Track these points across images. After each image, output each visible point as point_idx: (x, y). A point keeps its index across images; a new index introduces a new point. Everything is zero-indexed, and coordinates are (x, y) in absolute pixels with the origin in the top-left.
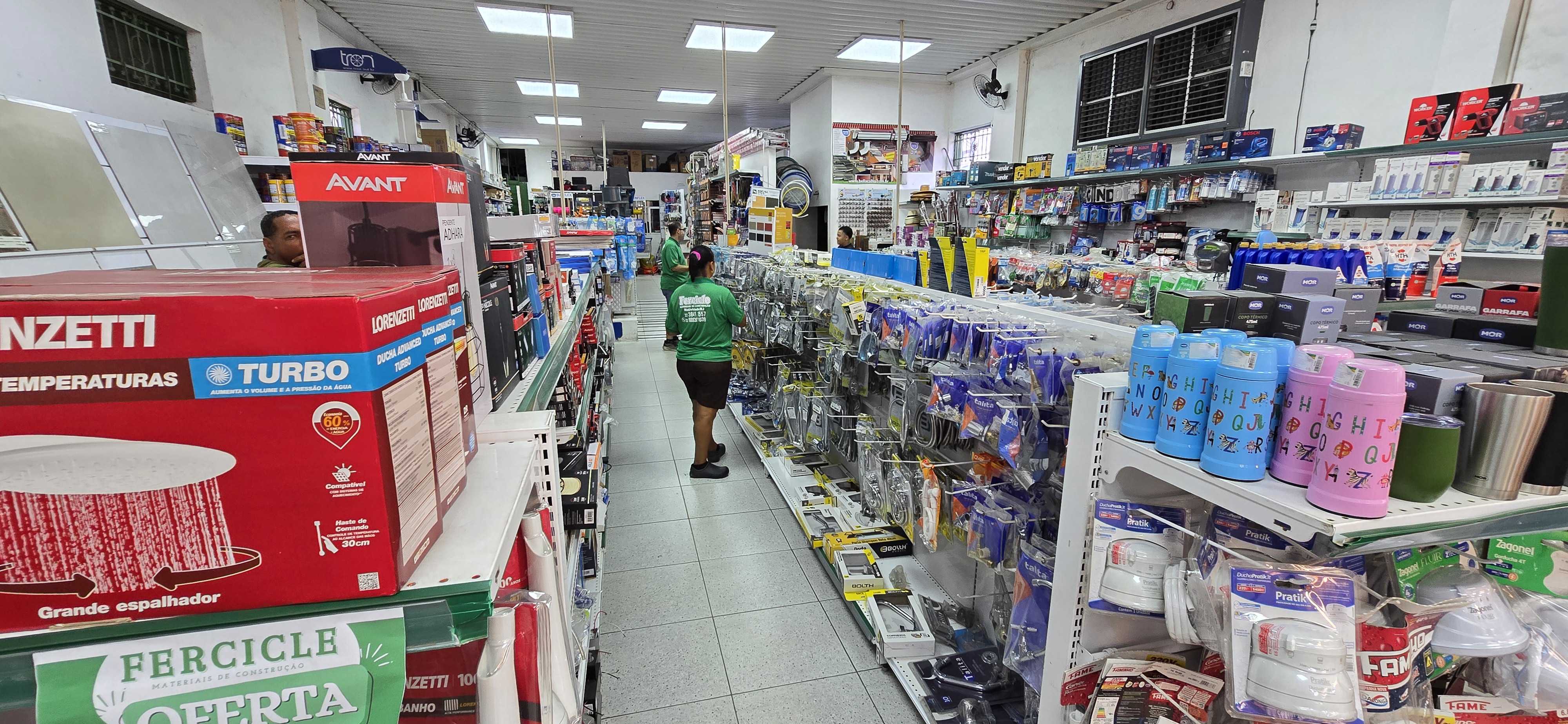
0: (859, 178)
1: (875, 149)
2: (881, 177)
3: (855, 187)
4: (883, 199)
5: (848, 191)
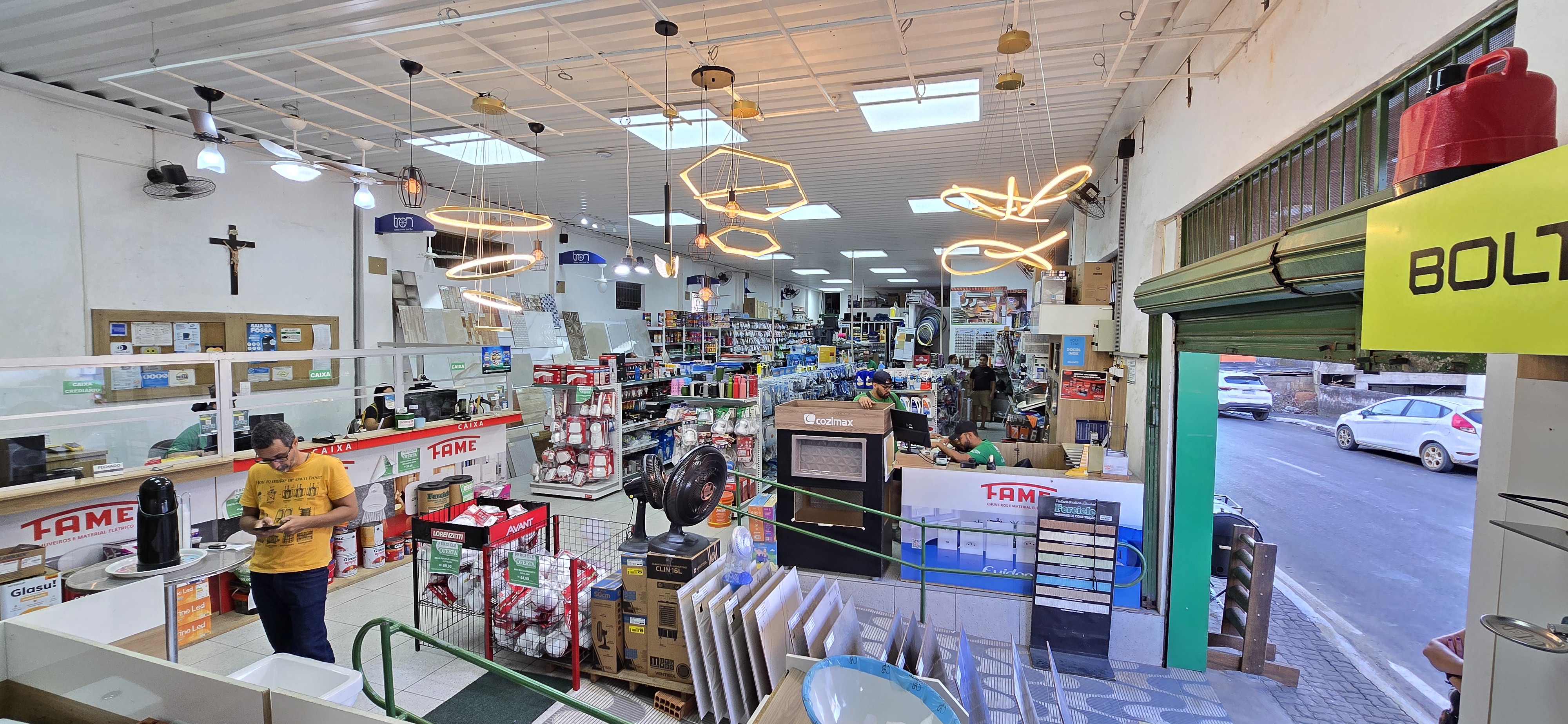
0: (969, 321)
1: (981, 303)
2: (987, 320)
3: (967, 326)
4: (987, 335)
5: (962, 330)
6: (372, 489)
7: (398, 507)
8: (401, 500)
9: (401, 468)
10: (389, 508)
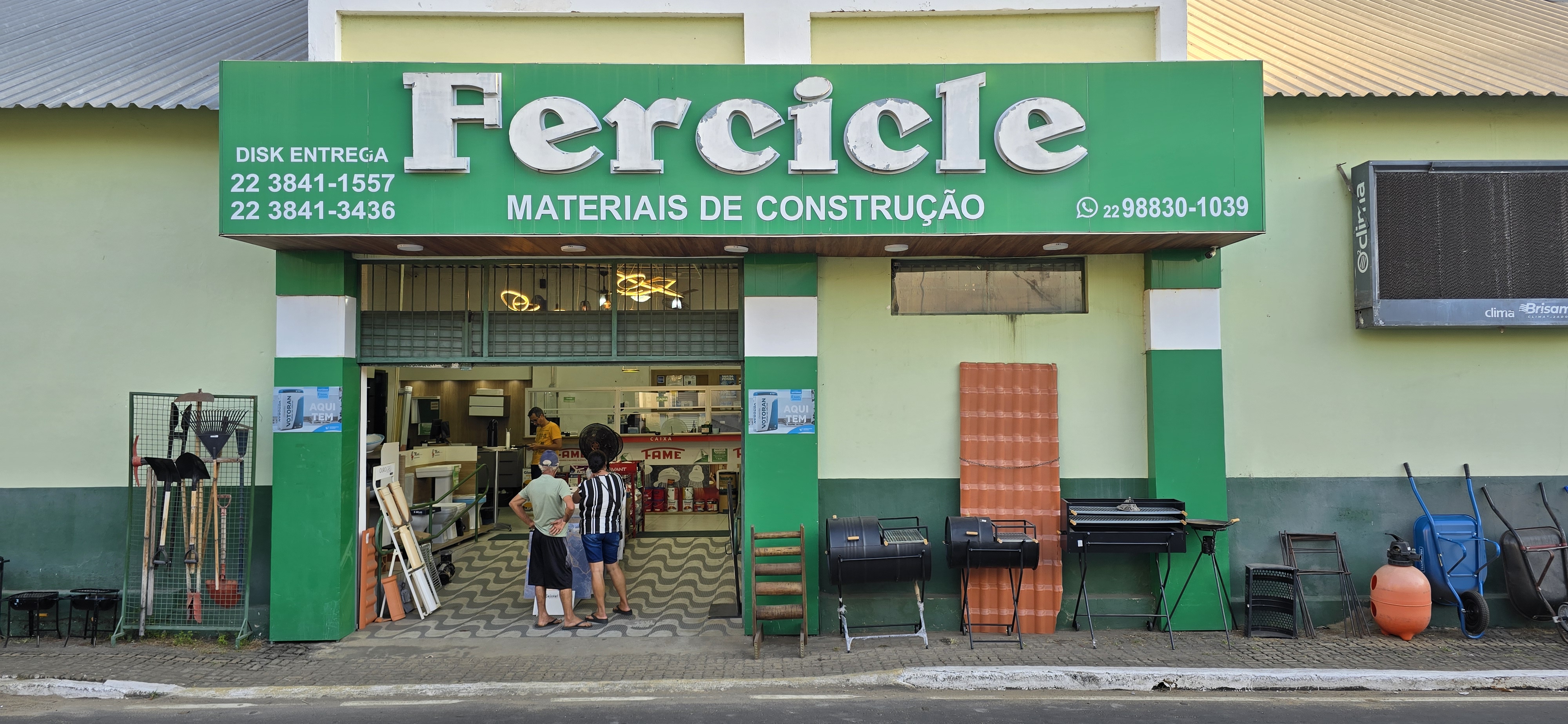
6: (695, 468)
7: (711, 482)
8: (713, 479)
9: (714, 459)
10: (706, 482)
